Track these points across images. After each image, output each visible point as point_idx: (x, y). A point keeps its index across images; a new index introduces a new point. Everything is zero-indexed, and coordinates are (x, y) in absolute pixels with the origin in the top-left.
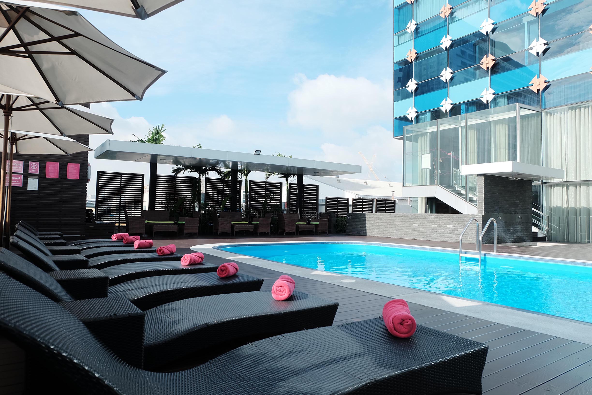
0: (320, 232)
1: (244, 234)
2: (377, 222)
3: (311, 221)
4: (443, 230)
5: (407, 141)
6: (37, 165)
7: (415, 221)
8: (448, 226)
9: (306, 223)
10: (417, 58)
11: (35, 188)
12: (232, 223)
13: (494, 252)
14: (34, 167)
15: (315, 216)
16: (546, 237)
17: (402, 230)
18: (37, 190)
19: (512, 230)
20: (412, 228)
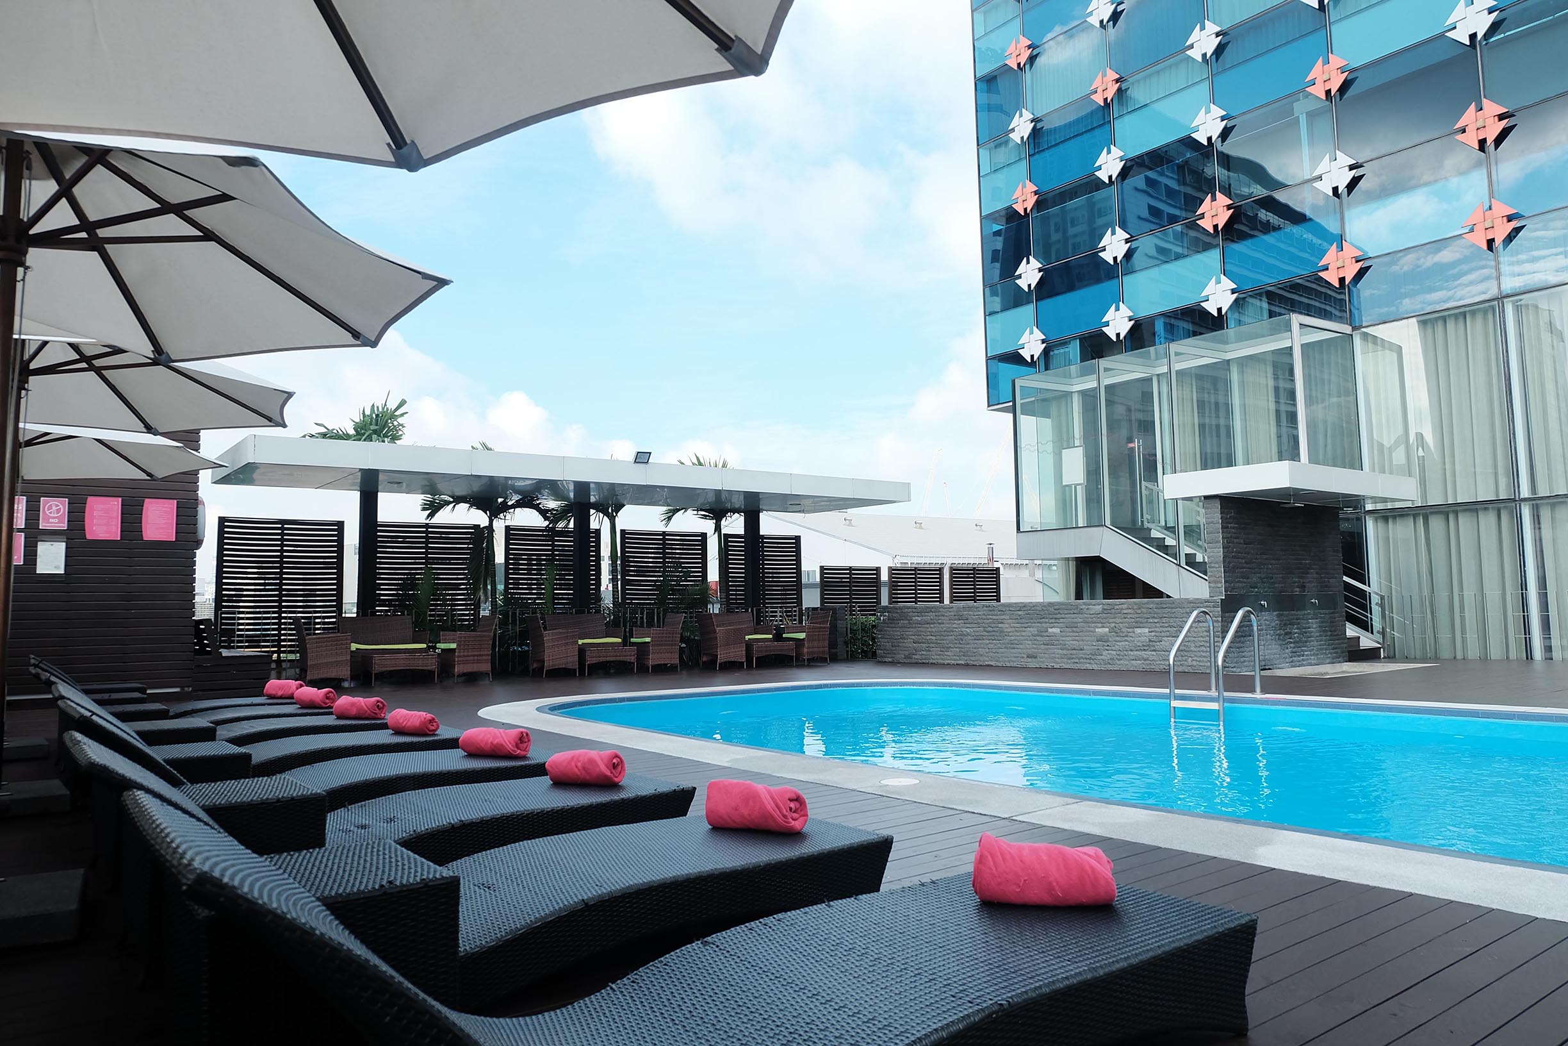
0: (808, 659)
1: (612, 671)
2: (954, 626)
3: (783, 631)
4: (1126, 641)
5: (1022, 414)
6: (61, 506)
7: (1053, 621)
8: (1138, 631)
9: (771, 636)
10: (1039, 205)
11: (57, 567)
12: (580, 642)
13: (1255, 691)
14: (54, 513)
15: (795, 616)
16: (1380, 648)
17: (1021, 646)
18: (63, 572)
19: (1296, 633)
20: (1048, 638)
